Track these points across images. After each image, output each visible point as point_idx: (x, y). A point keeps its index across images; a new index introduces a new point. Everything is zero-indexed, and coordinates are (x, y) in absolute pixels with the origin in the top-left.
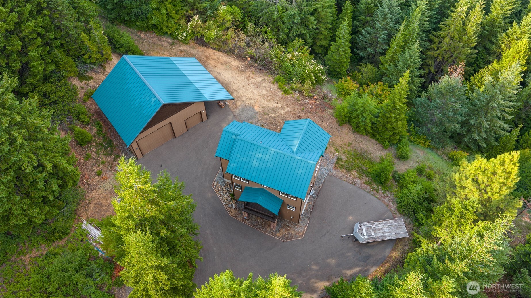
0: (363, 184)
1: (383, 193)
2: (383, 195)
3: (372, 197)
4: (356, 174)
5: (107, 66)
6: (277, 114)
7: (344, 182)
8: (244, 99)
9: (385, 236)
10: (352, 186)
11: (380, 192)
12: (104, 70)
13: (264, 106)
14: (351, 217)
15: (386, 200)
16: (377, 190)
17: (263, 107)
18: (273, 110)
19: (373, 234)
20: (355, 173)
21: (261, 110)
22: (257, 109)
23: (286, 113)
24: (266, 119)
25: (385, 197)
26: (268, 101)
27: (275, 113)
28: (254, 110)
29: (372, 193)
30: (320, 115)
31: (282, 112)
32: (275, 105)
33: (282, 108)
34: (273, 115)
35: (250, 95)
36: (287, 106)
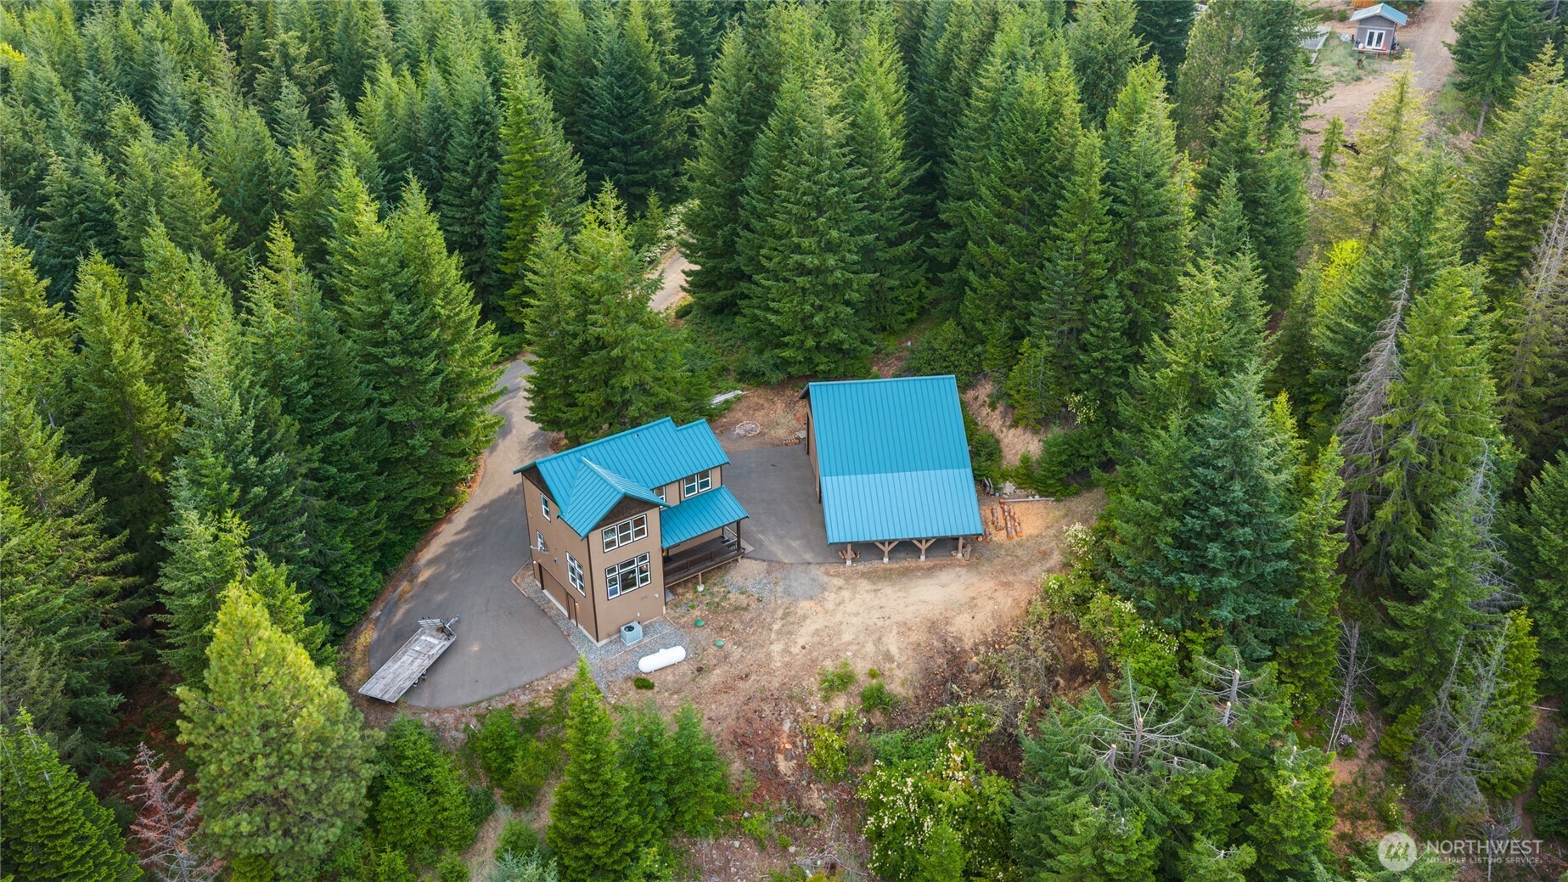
0: (513, 701)
1: (468, 725)
2: (464, 720)
3: (476, 698)
4: (542, 704)
5: (1019, 431)
6: (773, 636)
7: (543, 673)
8: (846, 594)
9: (395, 662)
10: (525, 679)
11: (474, 721)
12: (1011, 427)
13: (808, 622)
14: (476, 648)
15: (450, 718)
16: (481, 718)
17: (805, 617)
18: (790, 633)
19: (417, 648)
20: (546, 702)
21: (800, 612)
22: (805, 605)
23: (769, 655)
24: (774, 612)
25: (458, 719)
26: (817, 632)
27: (779, 632)
28: (806, 599)
29: (484, 705)
30: (729, 720)
31: (777, 648)
32: (801, 642)
33: (786, 651)
34: (776, 627)
35: (850, 607)
36: (788, 665)
